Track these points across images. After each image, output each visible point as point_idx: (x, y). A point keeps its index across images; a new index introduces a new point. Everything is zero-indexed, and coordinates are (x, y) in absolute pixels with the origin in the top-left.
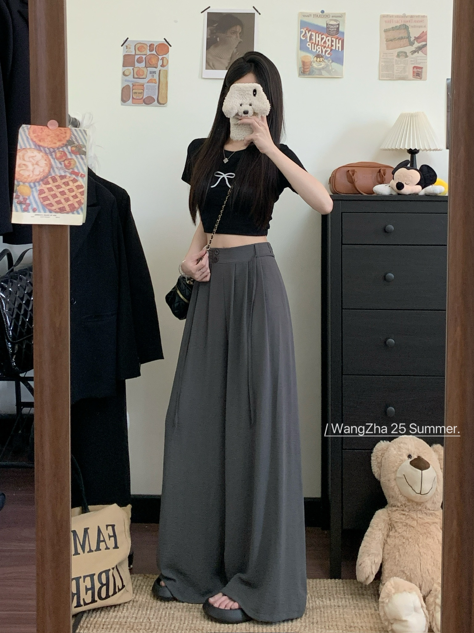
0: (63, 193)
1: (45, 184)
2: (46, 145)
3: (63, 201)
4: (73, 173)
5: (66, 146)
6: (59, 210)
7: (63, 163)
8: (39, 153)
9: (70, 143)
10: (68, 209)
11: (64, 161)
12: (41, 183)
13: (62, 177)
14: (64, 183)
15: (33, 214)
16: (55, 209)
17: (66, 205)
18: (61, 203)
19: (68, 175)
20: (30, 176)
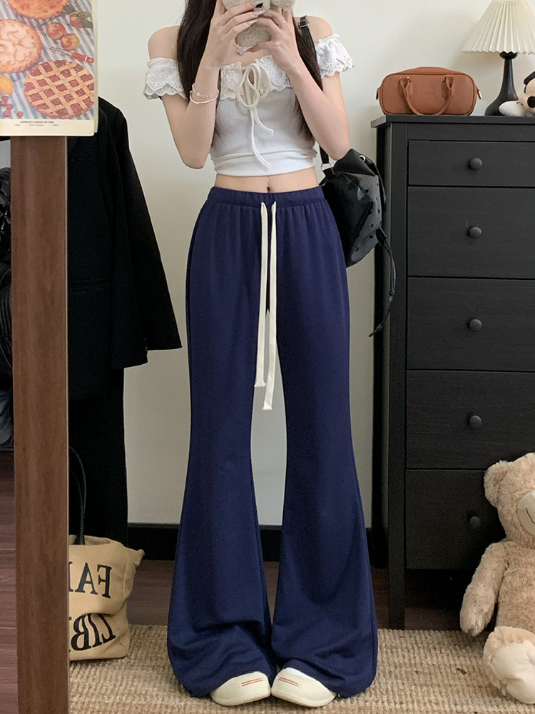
0: (61, 88)
1: (34, 74)
2: (32, 15)
3: (62, 100)
4: (76, 56)
5: (62, 14)
6: (56, 114)
7: (59, 41)
8: (22, 26)
9: (68, 9)
10: (70, 111)
11: (61, 38)
12: (27, 72)
13: (59, 63)
14: (62, 72)
15: (17, 121)
16: (51, 113)
17: (67, 106)
18: (60, 103)
19: (68, 59)
20: (12, 63)
